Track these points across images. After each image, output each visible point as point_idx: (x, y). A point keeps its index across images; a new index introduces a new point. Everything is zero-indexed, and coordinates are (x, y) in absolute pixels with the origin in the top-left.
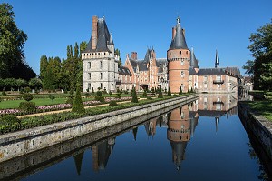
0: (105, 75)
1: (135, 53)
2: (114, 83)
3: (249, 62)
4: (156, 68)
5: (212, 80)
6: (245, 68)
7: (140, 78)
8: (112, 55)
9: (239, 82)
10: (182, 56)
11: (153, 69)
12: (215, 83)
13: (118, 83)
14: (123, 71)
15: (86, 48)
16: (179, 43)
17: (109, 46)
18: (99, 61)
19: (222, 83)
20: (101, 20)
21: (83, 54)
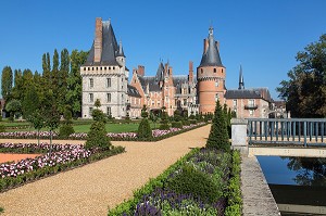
0: (114, 96)
1: (142, 68)
2: (125, 108)
3: (283, 83)
4: (173, 88)
5: (243, 105)
6: (278, 90)
8: (122, 71)
9: (270, 107)
10: (217, 75)
11: (170, 90)
12: (246, 108)
13: (129, 107)
14: (132, 92)
16: (213, 59)
17: (119, 59)
18: (105, 78)
19: (255, 108)
20: (106, 23)
21: (82, 68)
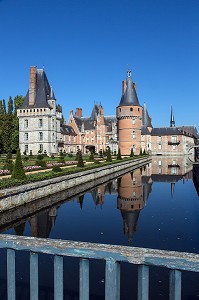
0: (46, 135)
1: (80, 110)
2: (56, 145)
4: (104, 127)
5: (167, 141)
7: (87, 138)
8: (53, 112)
10: (133, 113)
11: (101, 128)
12: (170, 144)
13: (61, 144)
14: (66, 130)
15: (22, 103)
16: (130, 99)
17: (50, 102)
18: (38, 119)
19: (178, 144)
20: (40, 71)
21: (18, 111)
